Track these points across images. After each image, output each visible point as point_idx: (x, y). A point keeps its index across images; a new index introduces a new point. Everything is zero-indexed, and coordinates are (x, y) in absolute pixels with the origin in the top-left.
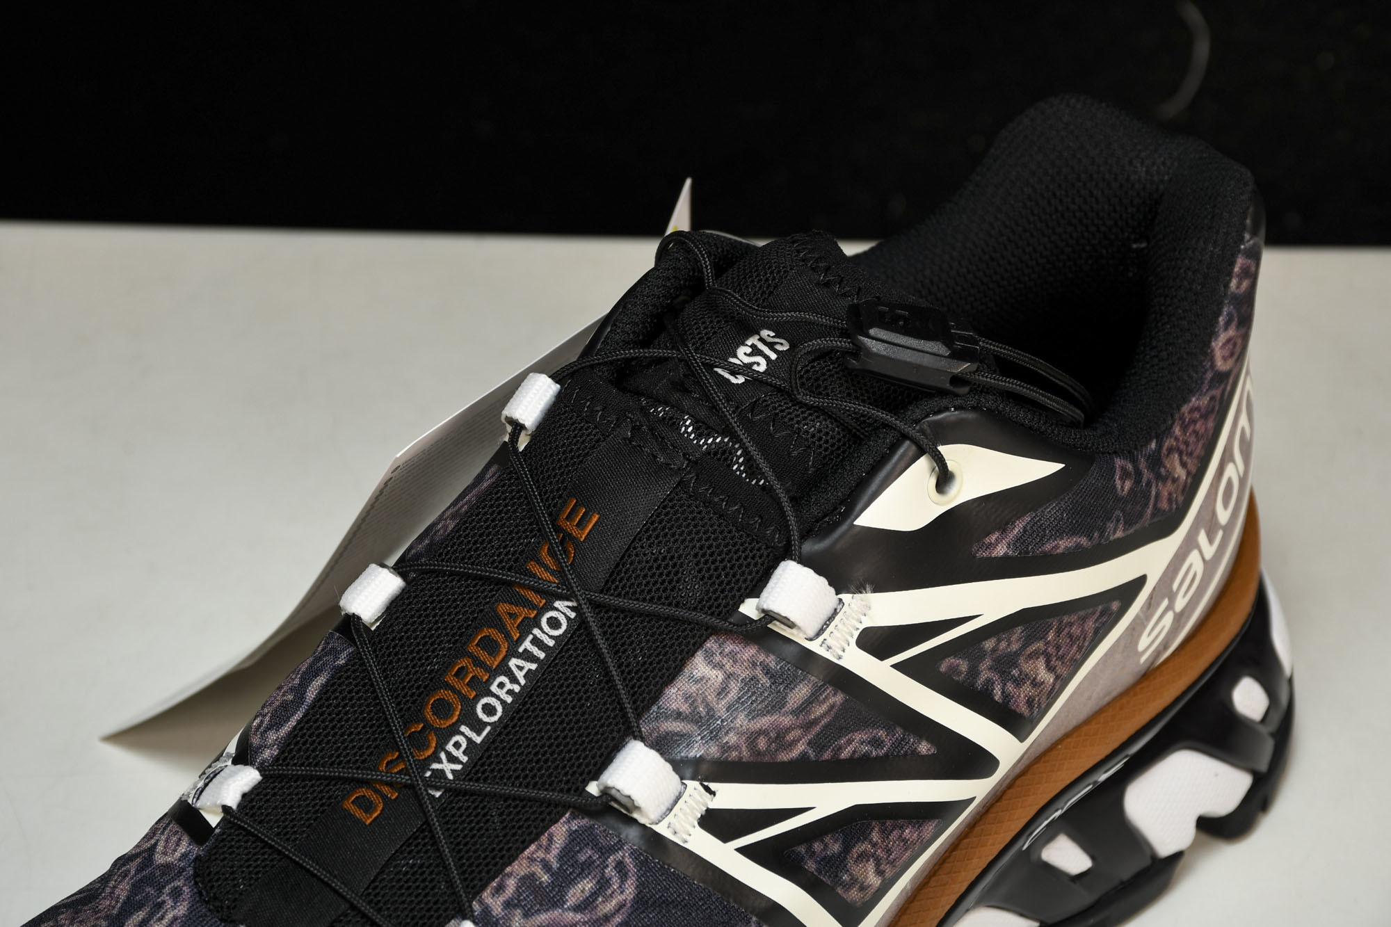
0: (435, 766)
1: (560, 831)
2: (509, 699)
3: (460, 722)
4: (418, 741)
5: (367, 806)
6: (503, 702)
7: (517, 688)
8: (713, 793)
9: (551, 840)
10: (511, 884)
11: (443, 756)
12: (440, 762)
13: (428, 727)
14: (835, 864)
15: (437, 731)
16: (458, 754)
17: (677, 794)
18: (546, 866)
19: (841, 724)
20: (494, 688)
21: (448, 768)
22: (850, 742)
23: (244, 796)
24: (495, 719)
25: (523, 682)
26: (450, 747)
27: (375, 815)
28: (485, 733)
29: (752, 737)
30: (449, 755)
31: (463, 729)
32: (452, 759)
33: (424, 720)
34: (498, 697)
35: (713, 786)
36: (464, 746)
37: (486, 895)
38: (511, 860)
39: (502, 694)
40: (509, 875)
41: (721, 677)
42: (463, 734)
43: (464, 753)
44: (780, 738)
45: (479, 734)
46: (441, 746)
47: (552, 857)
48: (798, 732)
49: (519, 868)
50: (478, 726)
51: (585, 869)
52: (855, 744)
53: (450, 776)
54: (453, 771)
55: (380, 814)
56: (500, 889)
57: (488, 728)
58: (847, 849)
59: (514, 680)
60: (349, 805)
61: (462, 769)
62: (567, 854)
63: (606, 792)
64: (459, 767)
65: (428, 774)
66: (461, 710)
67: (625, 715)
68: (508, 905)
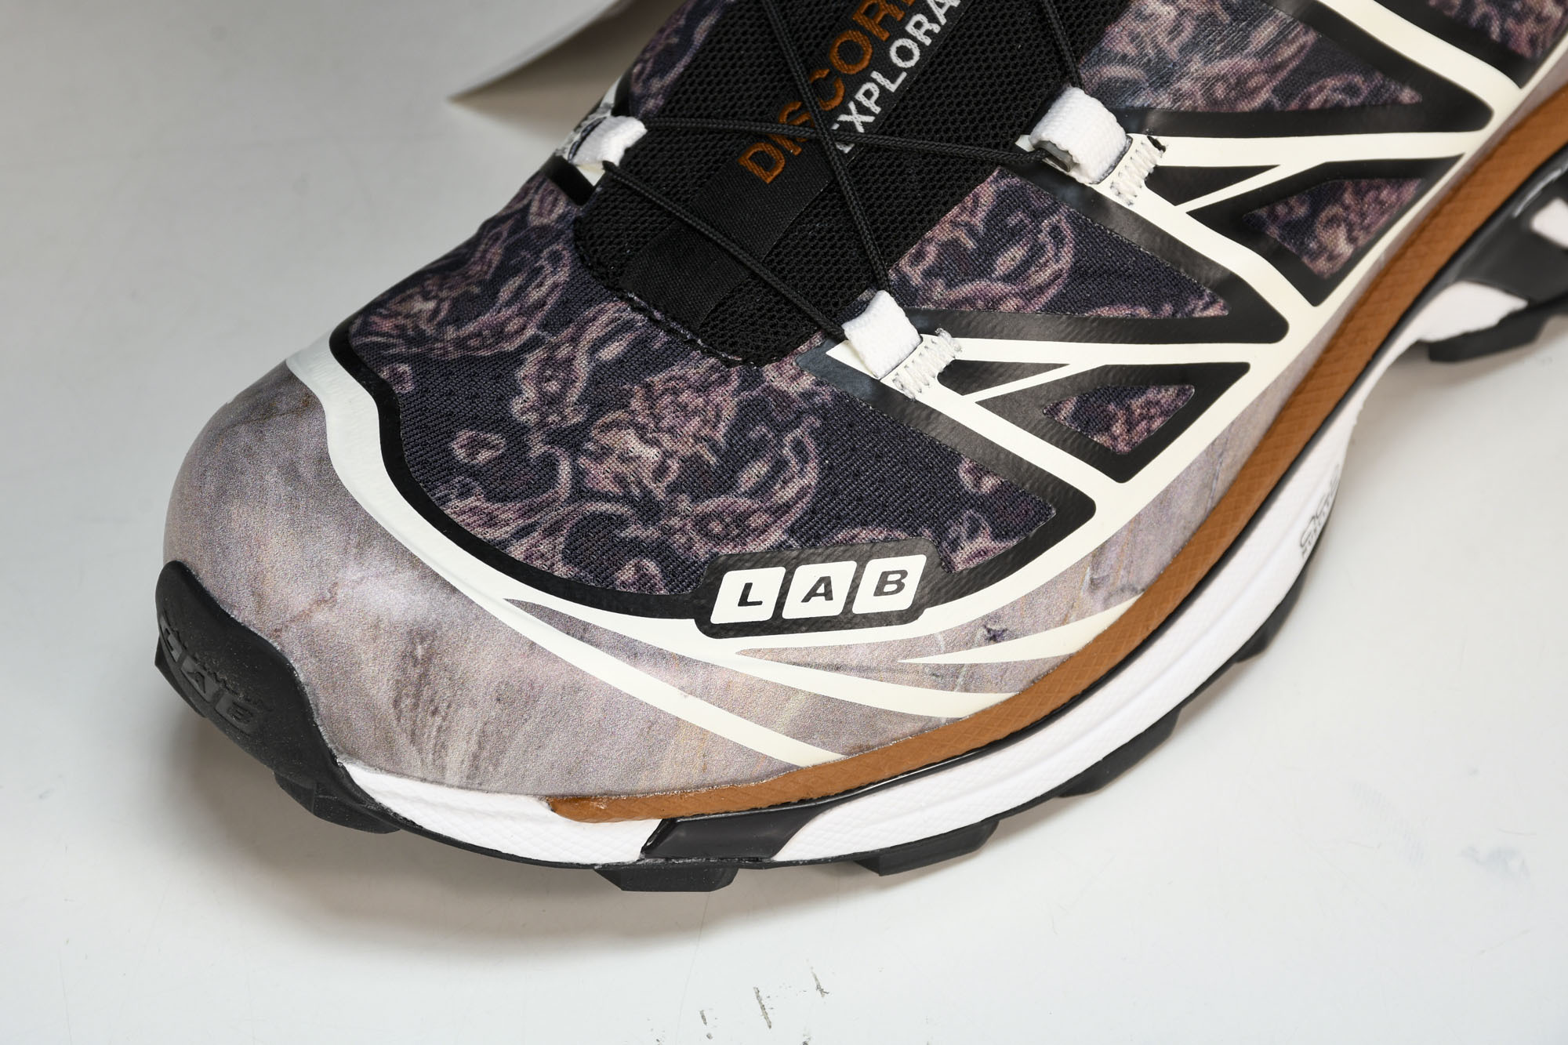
0: (843, 118)
1: (987, 192)
2: (928, 41)
3: (872, 67)
4: (823, 90)
5: (767, 163)
6: (921, 45)
7: (936, 29)
8: (1162, 148)
9: (976, 202)
10: (932, 250)
11: (852, 106)
12: (849, 113)
13: (834, 74)
14: (1301, 229)
15: (846, 78)
16: (870, 104)
17: (1121, 149)
18: (972, 231)
19: (1311, 69)
20: (910, 28)
21: (858, 120)
22: (1321, 89)
23: (627, 151)
24: (911, 64)
25: (943, 21)
26: (860, 96)
27: (776, 173)
28: (900, 80)
29: (1209, 85)
30: (859, 105)
31: (875, 75)
32: (863, 110)
33: (830, 65)
34: (914, 39)
35: (1162, 140)
36: (876, 95)
37: (904, 263)
38: (933, 223)
39: (920, 35)
40: (930, 241)
41: (1174, 13)
42: (874, 81)
43: (877, 103)
44: (1241, 84)
45: (893, 82)
46: (850, 95)
47: (978, 221)
48: (1262, 78)
49: (941, 232)
50: (892, 72)
51: (1013, 235)
52: (1327, 91)
53: (861, 129)
54: (864, 124)
55: (781, 172)
56: (920, 256)
57: (904, 75)
58: (1314, 213)
59: (933, 19)
60: (746, 162)
61: (875, 121)
62: (995, 217)
63: (1041, 148)
64: (870, 119)
65: (836, 127)
66: (873, 53)
67: (1061, 59)
68: (928, 274)
